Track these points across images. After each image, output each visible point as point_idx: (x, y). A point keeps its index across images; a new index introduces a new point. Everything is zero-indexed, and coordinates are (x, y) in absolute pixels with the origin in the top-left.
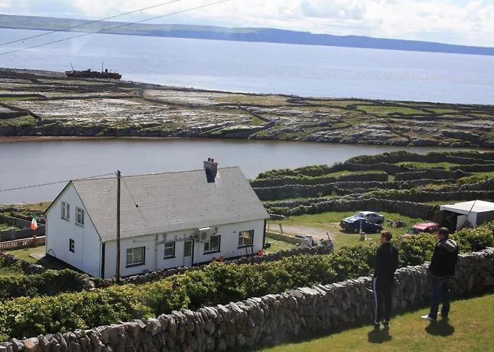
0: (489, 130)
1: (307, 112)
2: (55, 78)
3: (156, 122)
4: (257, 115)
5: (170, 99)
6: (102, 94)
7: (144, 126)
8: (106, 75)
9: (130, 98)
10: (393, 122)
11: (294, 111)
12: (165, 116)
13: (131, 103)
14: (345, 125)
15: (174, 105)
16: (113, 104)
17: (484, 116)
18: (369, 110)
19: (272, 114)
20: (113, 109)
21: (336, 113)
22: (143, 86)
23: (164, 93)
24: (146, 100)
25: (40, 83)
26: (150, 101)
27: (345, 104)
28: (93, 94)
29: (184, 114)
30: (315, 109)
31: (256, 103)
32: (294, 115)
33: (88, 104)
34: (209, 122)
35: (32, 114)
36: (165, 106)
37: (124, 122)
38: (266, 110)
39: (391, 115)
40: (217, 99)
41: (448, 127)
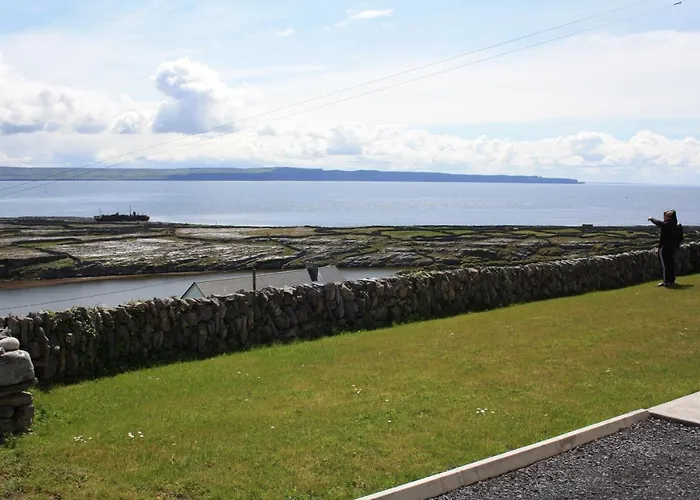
0: (504, 247)
1: (335, 240)
2: (85, 223)
3: (192, 257)
4: (288, 245)
5: (202, 235)
6: (135, 235)
7: (181, 262)
8: (135, 217)
9: (162, 236)
10: (417, 245)
11: (323, 239)
12: (201, 251)
13: (165, 241)
14: (371, 250)
15: (207, 241)
16: (148, 243)
17: (498, 234)
18: (394, 235)
19: (302, 243)
20: (148, 248)
21: (363, 239)
22: (173, 227)
23: (196, 230)
24: (179, 238)
25: (73, 228)
26: (183, 238)
27: (369, 231)
28: (127, 235)
29: (218, 249)
30: (343, 237)
31: (285, 234)
32: (324, 243)
33: (124, 245)
34: (243, 255)
35: (71, 257)
36: (199, 242)
37: (160, 259)
38: (297, 240)
39: (414, 238)
40: (247, 233)
41: (467, 246)
